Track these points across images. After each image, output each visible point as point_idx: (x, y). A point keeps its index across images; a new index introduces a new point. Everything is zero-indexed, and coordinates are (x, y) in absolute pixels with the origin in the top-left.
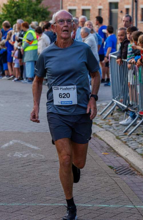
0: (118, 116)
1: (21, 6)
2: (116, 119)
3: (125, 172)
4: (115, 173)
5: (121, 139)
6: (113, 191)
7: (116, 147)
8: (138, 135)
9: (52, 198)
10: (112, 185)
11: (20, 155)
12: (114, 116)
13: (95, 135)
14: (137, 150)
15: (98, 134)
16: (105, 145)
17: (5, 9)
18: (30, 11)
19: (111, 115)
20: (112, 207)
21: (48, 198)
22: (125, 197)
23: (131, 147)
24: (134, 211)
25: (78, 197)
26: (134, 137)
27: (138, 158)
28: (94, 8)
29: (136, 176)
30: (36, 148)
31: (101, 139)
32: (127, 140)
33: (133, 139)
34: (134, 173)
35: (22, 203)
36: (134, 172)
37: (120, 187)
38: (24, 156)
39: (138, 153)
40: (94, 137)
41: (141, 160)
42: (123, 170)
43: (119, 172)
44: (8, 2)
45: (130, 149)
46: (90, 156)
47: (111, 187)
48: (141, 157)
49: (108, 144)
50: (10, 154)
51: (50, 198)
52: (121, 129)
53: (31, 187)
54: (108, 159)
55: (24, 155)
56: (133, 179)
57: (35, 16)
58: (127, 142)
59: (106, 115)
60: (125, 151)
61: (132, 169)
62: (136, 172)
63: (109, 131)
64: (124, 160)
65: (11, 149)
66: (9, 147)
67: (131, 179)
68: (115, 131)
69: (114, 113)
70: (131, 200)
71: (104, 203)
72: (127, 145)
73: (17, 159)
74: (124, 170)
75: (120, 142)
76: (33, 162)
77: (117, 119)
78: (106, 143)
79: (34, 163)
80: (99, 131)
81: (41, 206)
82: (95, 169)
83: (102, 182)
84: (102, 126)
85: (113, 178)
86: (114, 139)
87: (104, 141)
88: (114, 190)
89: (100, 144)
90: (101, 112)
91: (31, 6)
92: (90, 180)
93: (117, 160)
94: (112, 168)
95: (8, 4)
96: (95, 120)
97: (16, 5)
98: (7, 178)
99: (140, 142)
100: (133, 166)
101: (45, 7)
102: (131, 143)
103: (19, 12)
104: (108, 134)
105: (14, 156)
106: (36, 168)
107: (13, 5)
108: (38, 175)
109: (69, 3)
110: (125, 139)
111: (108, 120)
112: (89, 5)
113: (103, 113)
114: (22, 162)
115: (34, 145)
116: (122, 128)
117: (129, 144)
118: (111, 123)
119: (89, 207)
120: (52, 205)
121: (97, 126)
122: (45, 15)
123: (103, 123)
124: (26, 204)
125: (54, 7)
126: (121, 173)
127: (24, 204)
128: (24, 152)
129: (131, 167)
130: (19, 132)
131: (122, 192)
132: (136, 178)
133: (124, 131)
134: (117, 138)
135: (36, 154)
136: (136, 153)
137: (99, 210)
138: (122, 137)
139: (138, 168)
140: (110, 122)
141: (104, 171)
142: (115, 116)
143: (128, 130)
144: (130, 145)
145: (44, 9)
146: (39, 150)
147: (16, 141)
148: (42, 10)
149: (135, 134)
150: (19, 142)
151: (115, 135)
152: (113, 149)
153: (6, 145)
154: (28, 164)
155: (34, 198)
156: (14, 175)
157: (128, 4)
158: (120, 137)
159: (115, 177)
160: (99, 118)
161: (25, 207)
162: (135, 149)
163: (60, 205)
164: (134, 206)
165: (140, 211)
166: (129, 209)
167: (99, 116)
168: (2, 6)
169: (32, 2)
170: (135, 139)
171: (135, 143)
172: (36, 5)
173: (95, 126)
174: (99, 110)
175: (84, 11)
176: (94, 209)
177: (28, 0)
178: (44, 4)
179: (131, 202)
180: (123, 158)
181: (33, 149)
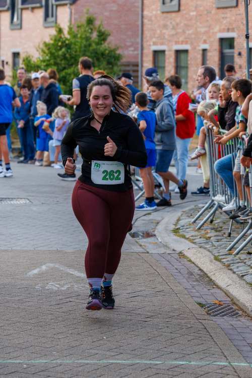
0: (221, 225)
1: (72, 46)
2: (217, 228)
3: (221, 313)
4: (206, 314)
5: (222, 260)
6: (199, 341)
7: (212, 273)
8: (250, 253)
9: (100, 352)
10: (199, 332)
12: (214, 225)
13: (182, 256)
14: (245, 277)
15: (186, 253)
16: (196, 271)
17: (47, 51)
19: (209, 223)
20: (195, 365)
21: (93, 351)
22: (217, 350)
23: (237, 273)
24: (228, 370)
25: (142, 350)
26: (243, 256)
27: (245, 289)
28: (194, 48)
29: (239, 318)
30: (83, 275)
31: (190, 261)
32: (232, 262)
33: (241, 260)
34: (237, 313)
35: (52, 359)
36: (237, 311)
37: (212, 335)
38: (63, 289)
39: (246, 281)
40: (180, 258)
41: (249, 293)
42: (220, 310)
43: (213, 312)
44: (51, 39)
45: (235, 276)
46: (168, 287)
47: (197, 334)
48: (251, 288)
49: (200, 269)
50: (39, 285)
51: (96, 351)
52: (224, 246)
53: (68, 335)
54: (198, 292)
55: (62, 286)
56: (233, 323)
57: (96, 63)
58: (232, 265)
59: (202, 222)
60: (227, 280)
61: (235, 307)
62: (240, 312)
63: (205, 248)
64: (223, 294)
65: (42, 277)
66: (39, 274)
67: (231, 323)
68: (214, 248)
69: (214, 219)
70: (225, 354)
71: (182, 358)
72: (231, 270)
73: (51, 293)
75: (220, 265)
76: (76, 297)
77: (220, 229)
78: (198, 267)
79: (77, 299)
80: (189, 249)
81: (81, 363)
82: (175, 307)
83: (184, 327)
84: (194, 241)
86: (211, 261)
87: (195, 265)
88: (200, 339)
89: (188, 269)
91: (90, 45)
92: (164, 324)
93: (212, 294)
94: (202, 307)
95: (52, 42)
96: (184, 231)
97: (65, 44)
98: (31, 321)
99: (251, 266)
100: (236, 302)
101: (112, 47)
102: (238, 267)
103: (70, 55)
104: (202, 254)
105: (47, 288)
106: (79, 306)
107: (60, 44)
108: (83, 317)
109: (154, 40)
110: (228, 261)
111: (205, 230)
112: (186, 43)
113: (196, 219)
114: (58, 297)
115: (80, 271)
116: (226, 243)
117: (234, 268)
118: (208, 236)
119: (156, 365)
120: (98, 362)
121: (187, 242)
122: (113, 60)
123: (196, 236)
124: (58, 361)
125: (130, 46)
126: (216, 313)
127: (55, 361)
128: (62, 282)
129: (234, 303)
130: (58, 251)
131: (213, 343)
132: (239, 320)
133: (228, 248)
134: (216, 259)
135: (82, 285)
136: (242, 282)
137: (173, 369)
138: (224, 257)
139: (245, 305)
140: (207, 233)
141: (188, 311)
142: (216, 225)
143: (235, 247)
144: (235, 270)
145: (111, 51)
147: (52, 265)
148: (107, 52)
149: (246, 252)
150: (57, 266)
151: (213, 254)
152: (208, 277)
153: (36, 271)
154: (68, 300)
155: (71, 352)
156: (43, 317)
158: (220, 257)
159: (205, 320)
160: (190, 228)
161: (55, 365)
162: (243, 276)
163: (111, 361)
164: (229, 363)
165: (237, 371)
166: (220, 367)
167: (190, 224)
168: (42, 46)
169: (91, 38)
170: (245, 261)
171: (244, 267)
172: (98, 44)
173: (183, 240)
174: (191, 215)
175: (178, 52)
176: (164, 368)
177: (84, 36)
178: (111, 43)
179: (225, 356)
180: (223, 291)
181: (78, 277)
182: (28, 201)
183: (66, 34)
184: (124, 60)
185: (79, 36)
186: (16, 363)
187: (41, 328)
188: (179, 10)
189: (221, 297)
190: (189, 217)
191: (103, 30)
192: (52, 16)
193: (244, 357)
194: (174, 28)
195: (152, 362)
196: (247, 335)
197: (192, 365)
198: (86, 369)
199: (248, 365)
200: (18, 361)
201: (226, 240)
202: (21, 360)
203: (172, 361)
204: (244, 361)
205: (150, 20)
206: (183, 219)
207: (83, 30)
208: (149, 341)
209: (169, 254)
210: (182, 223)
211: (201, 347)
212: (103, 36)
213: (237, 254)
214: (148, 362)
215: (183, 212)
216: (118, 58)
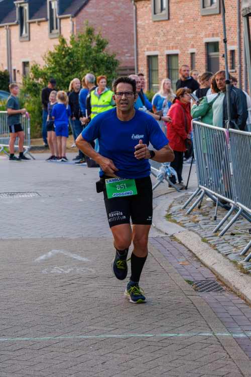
0: (208, 210)
1: (75, 54)
2: (205, 213)
3: (209, 288)
4: (194, 290)
5: (209, 241)
6: (187, 315)
7: (200, 253)
8: (233, 234)
9: (98, 328)
10: (187, 307)
11: (60, 270)
12: (202, 210)
13: (173, 238)
14: (229, 256)
15: (177, 236)
17: (52, 60)
18: (89, 61)
19: (197, 208)
20: (183, 337)
21: (92, 328)
22: (202, 322)
23: (222, 252)
24: (212, 340)
25: (136, 325)
26: (227, 237)
27: (228, 267)
28: (183, 52)
29: (224, 293)
30: (84, 259)
31: (180, 243)
32: (217, 243)
33: (225, 240)
34: (222, 289)
35: (55, 336)
36: (222, 287)
37: (198, 309)
38: (66, 272)
39: (230, 260)
40: (172, 240)
41: (232, 271)
42: (206, 286)
43: (200, 289)
44: (56, 49)
45: (220, 255)
46: (161, 267)
47: (186, 309)
48: (233, 265)
49: (189, 250)
50: (46, 269)
51: (95, 328)
52: (210, 228)
53: (70, 313)
54: (187, 271)
55: (66, 270)
56: (217, 297)
58: (217, 245)
59: (191, 208)
60: (212, 259)
61: (219, 283)
62: (224, 288)
63: (194, 231)
64: (210, 271)
65: (48, 262)
66: (45, 260)
67: (215, 297)
68: (202, 230)
69: (202, 205)
70: (210, 325)
71: (172, 331)
72: (217, 249)
73: (56, 276)
74: (209, 285)
75: (207, 246)
76: (78, 279)
77: (207, 213)
78: (187, 248)
79: (79, 281)
80: (179, 232)
81: (81, 338)
82: (166, 285)
83: (173, 303)
84: (185, 225)
85: (189, 297)
86: (199, 243)
87: (185, 246)
88: (188, 313)
89: (178, 251)
90: (183, 204)
91: (90, 53)
92: (156, 301)
93: (200, 272)
94: (191, 284)
95: (56, 51)
96: (175, 217)
97: (68, 53)
98: (37, 302)
99: (235, 245)
100: (221, 278)
101: (110, 53)
102: (222, 247)
103: (73, 63)
104: (191, 236)
105: (52, 272)
106: (81, 287)
107: (63, 53)
108: (83, 297)
109: (148, 46)
110: (214, 242)
111: (194, 215)
112: (176, 48)
113: (186, 205)
114: (62, 280)
115: (82, 255)
116: (212, 225)
117: (220, 248)
118: (196, 220)
119: (148, 337)
120: (96, 337)
121: (178, 226)
122: (111, 66)
123: (185, 221)
124: (60, 337)
125: (127, 53)
126: (203, 289)
127: (57, 338)
128: (66, 266)
129: (219, 280)
130: (63, 239)
131: (199, 316)
132: (223, 295)
133: (214, 230)
134: (204, 240)
135: (84, 268)
137: (163, 341)
138: (211, 238)
139: (228, 281)
140: (195, 218)
141: (178, 288)
142: (204, 210)
143: (220, 229)
144: (220, 250)
145: (110, 57)
146: (89, 262)
147: (57, 251)
148: (106, 58)
149: (230, 233)
150: (61, 252)
151: (200, 236)
152: (196, 257)
153: (42, 257)
154: (71, 282)
155: (72, 329)
156: (49, 298)
157: (233, 43)
158: (207, 239)
159: (193, 295)
160: (181, 213)
161: (58, 341)
162: (227, 255)
163: (108, 336)
164: (214, 333)
165: (220, 340)
166: (205, 337)
167: (181, 210)
168: (47, 56)
169: (91, 47)
170: (229, 241)
171: (227, 247)
172: (97, 52)
173: (174, 224)
174: (182, 202)
175: (169, 57)
176: (155, 340)
177: (84, 45)
178: (109, 50)
179: (210, 328)
180: (209, 269)
181: (80, 261)
182: (37, 195)
183: (69, 44)
184: (121, 65)
185: (80, 45)
186: (24, 341)
187: (45, 309)
188: (169, 19)
189: (207, 274)
190: (179, 203)
191: (101, 39)
192: (57, 28)
193: (226, 328)
194: (164, 35)
195: (144, 335)
196: (231, 307)
197: (180, 336)
198: (86, 344)
199: (230, 334)
200: (25, 339)
201: (212, 223)
202: (27, 337)
203: (162, 334)
204: (227, 331)
205: (143, 28)
206: (174, 206)
207: (83, 40)
208: (142, 317)
209: (162, 237)
210: (174, 209)
211: (189, 321)
212: (101, 45)
213: (222, 235)
214: (142, 335)
215: (175, 199)
216: (115, 64)
